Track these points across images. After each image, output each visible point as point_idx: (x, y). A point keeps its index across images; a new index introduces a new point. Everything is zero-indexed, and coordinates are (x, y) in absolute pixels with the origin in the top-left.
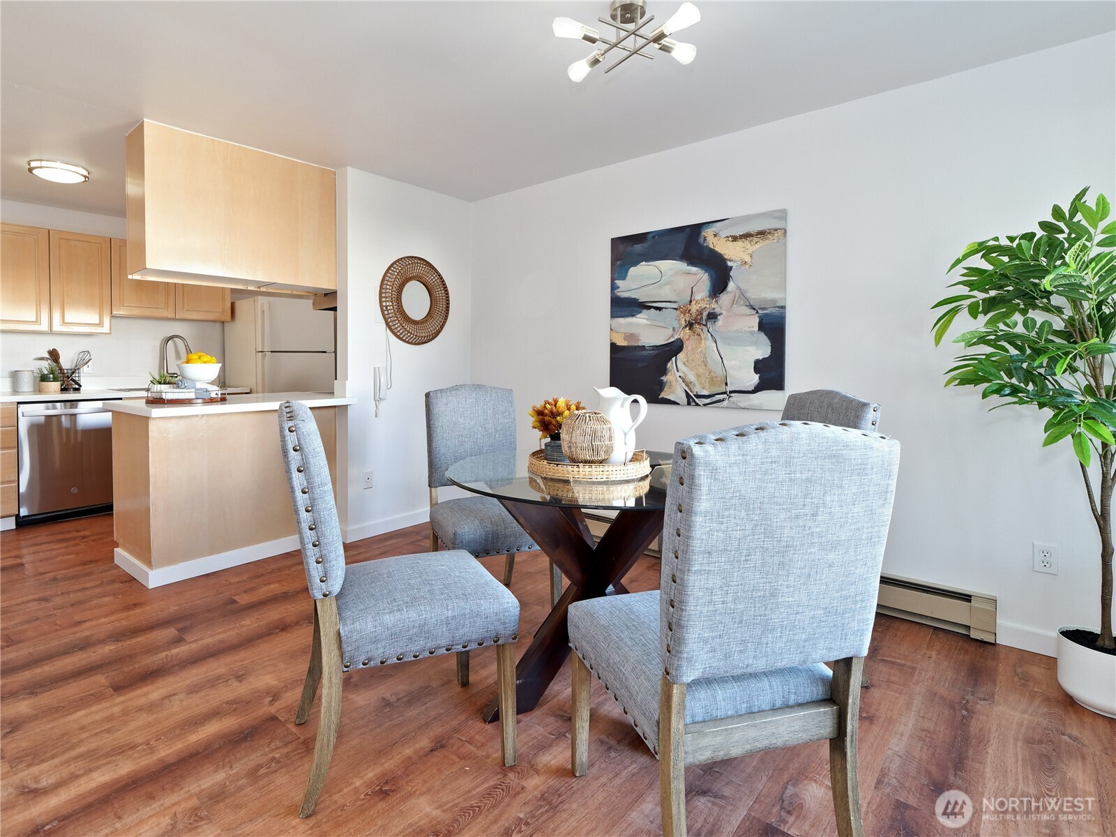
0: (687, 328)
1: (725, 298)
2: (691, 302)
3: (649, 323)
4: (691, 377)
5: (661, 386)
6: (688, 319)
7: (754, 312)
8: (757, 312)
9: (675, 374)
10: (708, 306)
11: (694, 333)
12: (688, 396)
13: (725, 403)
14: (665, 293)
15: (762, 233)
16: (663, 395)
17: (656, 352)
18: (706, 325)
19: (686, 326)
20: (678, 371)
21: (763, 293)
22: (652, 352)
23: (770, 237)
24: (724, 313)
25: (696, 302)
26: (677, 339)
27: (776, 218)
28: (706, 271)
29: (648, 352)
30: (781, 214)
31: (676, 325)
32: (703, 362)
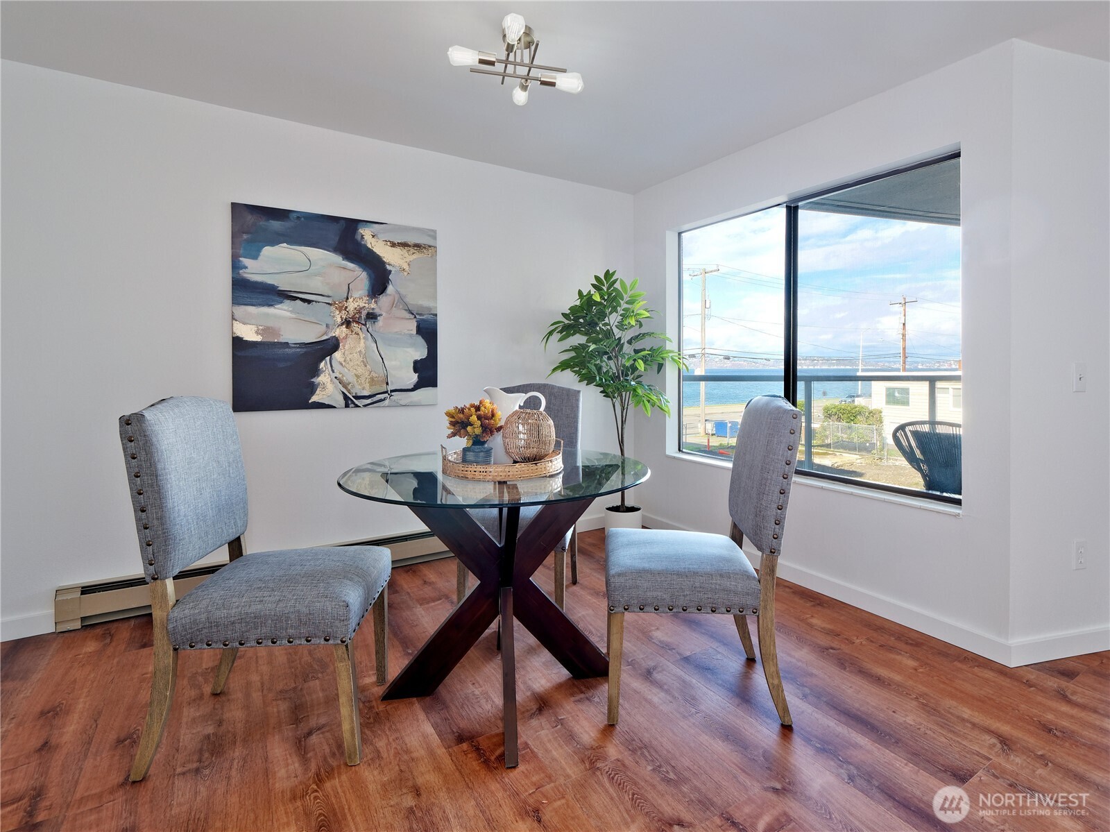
0: (344, 326)
1: (383, 299)
2: (347, 298)
3: (294, 316)
4: (349, 377)
5: (312, 388)
6: (344, 317)
7: (413, 317)
8: (415, 317)
9: (329, 374)
10: (367, 305)
11: (352, 332)
12: (346, 397)
13: (387, 402)
14: (314, 284)
15: (417, 246)
16: (314, 399)
17: (305, 350)
18: (365, 325)
19: (342, 324)
20: (333, 372)
21: (418, 300)
22: (298, 350)
23: (425, 251)
24: (384, 314)
25: (354, 300)
26: (333, 337)
27: (429, 236)
28: (364, 270)
29: (294, 350)
30: (433, 234)
31: (330, 322)
32: (363, 361)
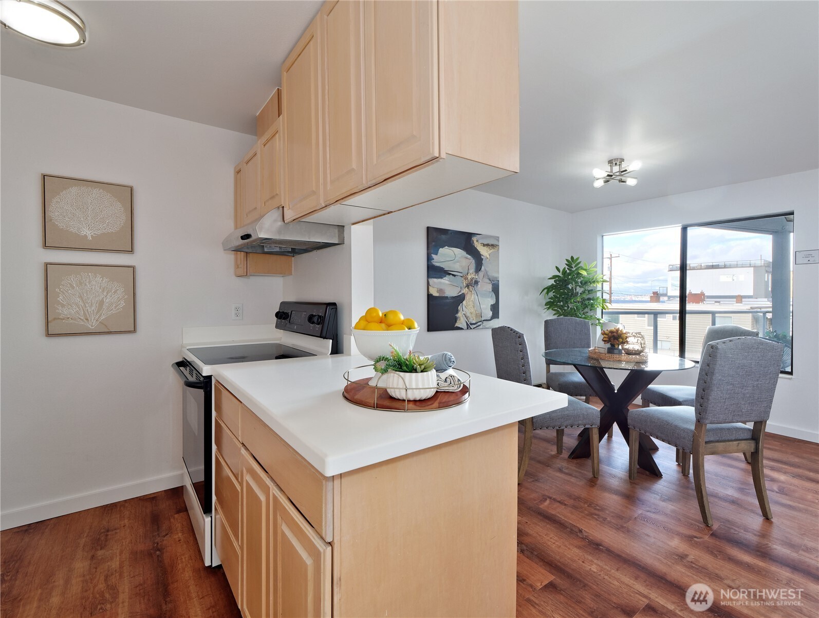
0: (467, 288)
1: (481, 274)
3: (449, 283)
4: (468, 314)
5: (456, 319)
6: (467, 283)
8: (491, 282)
9: (461, 312)
10: (474, 277)
11: (469, 290)
12: (467, 324)
13: (481, 327)
14: (456, 267)
15: (492, 245)
16: (457, 325)
17: (453, 300)
18: (474, 287)
21: (492, 274)
23: (495, 248)
24: (481, 281)
25: (470, 274)
26: (463, 293)
27: (497, 240)
28: (474, 259)
29: (450, 300)
31: (462, 286)
32: (473, 306)
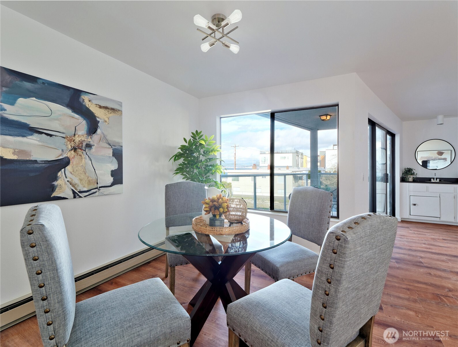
0: (73, 151)
1: (95, 137)
2: (75, 135)
3: (41, 144)
4: (76, 181)
5: (53, 188)
6: (74, 146)
7: (110, 147)
8: (112, 147)
9: (64, 179)
10: (86, 139)
11: (78, 154)
12: (74, 192)
13: (97, 194)
14: (54, 125)
15: (113, 109)
16: (55, 194)
17: (48, 165)
18: (85, 151)
19: (72, 150)
20: (66, 178)
21: (113, 138)
22: (43, 165)
23: (117, 113)
24: (96, 145)
25: (79, 136)
26: (66, 157)
27: (119, 105)
28: (85, 119)
29: (41, 165)
30: (120, 104)
31: (64, 148)
32: (84, 171)
